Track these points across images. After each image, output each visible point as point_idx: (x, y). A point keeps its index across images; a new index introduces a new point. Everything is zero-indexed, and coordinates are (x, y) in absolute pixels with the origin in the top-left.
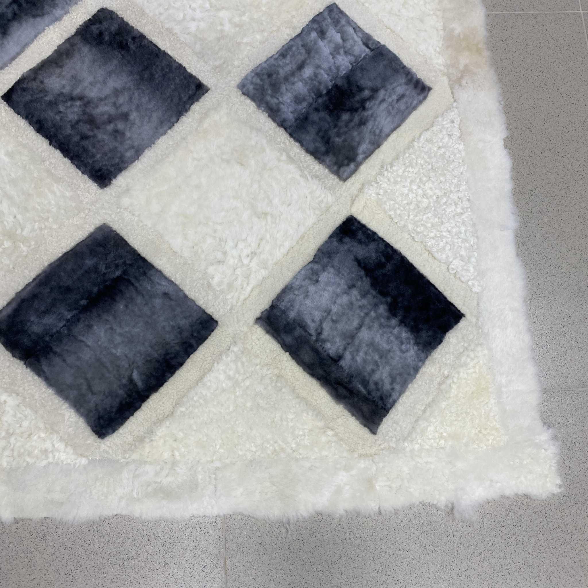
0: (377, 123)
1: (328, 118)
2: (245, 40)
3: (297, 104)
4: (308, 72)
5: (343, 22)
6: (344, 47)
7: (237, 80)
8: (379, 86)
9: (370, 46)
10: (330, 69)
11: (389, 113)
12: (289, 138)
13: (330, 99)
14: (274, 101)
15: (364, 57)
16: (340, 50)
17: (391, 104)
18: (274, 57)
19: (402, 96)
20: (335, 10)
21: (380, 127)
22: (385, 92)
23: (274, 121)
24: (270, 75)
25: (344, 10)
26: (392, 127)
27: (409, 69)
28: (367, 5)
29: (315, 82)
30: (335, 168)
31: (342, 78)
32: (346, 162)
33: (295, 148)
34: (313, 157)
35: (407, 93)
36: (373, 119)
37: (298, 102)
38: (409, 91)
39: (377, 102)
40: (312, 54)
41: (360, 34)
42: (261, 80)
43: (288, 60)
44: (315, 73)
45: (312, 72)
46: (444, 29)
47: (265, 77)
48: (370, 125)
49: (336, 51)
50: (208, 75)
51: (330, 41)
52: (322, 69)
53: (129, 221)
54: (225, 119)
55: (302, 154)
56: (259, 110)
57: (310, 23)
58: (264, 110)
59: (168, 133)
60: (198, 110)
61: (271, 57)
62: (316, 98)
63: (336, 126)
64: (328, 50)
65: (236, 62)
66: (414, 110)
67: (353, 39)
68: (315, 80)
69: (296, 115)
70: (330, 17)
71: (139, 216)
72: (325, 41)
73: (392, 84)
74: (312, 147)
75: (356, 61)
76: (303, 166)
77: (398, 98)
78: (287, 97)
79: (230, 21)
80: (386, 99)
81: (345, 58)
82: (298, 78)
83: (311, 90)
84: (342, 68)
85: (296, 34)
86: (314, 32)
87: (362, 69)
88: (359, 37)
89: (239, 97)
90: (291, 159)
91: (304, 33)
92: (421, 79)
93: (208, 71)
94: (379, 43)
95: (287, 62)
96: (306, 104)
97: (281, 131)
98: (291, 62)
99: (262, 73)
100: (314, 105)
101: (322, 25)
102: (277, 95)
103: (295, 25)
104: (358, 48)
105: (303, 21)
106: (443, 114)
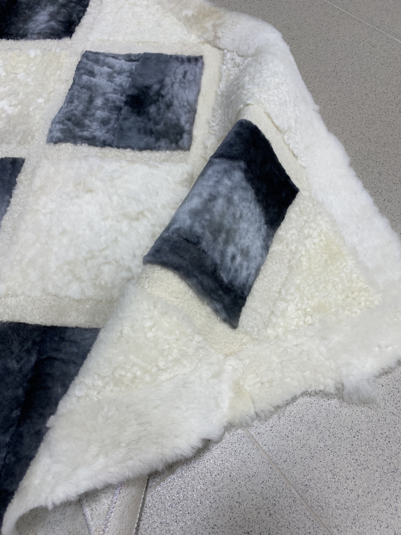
0: (180, 99)
1: (139, 119)
2: (31, 109)
3: (107, 125)
4: (99, 102)
5: (102, 58)
6: (115, 72)
7: (45, 138)
8: (162, 77)
9: (134, 59)
10: (115, 89)
11: (184, 88)
12: (118, 150)
13: (131, 106)
14: (86, 134)
15: (135, 68)
16: (113, 75)
17: (181, 82)
18: (64, 106)
19: (185, 73)
20: (90, 54)
21: (185, 99)
22: (170, 78)
23: (96, 146)
24: (69, 120)
25: (97, 51)
26: (195, 93)
27: (176, 55)
28: (111, 39)
29: (110, 104)
30: (174, 145)
31: (130, 88)
32: (178, 137)
33: (129, 153)
34: (149, 151)
35: (187, 68)
36: (175, 98)
37: (106, 124)
38: (187, 66)
39: (169, 87)
40: (93, 89)
41: (120, 58)
42: (64, 125)
43: (76, 102)
44: (105, 99)
45: (103, 100)
46: (180, 20)
47: (66, 122)
48: (176, 102)
49: (110, 77)
50: (17, 150)
51: (101, 74)
52: (109, 93)
53: (16, 304)
54: (52, 170)
55: (138, 154)
56: (77, 145)
57: (76, 72)
58: (82, 143)
59: (8, 210)
60: (24, 178)
61: (62, 108)
62: (119, 113)
63: (150, 120)
64: (104, 80)
65: (34, 128)
66: (202, 75)
67: (118, 63)
68: (109, 103)
69: (111, 132)
70: (90, 61)
71: (23, 293)
72: (97, 76)
73: (170, 71)
74: (142, 144)
75: (131, 74)
76: (145, 161)
77: (182, 76)
78: (95, 125)
79: (10, 106)
80: (175, 81)
81: (121, 77)
82: (94, 109)
83: (111, 110)
84: (124, 84)
85: (71, 85)
86: (84, 75)
87: (141, 75)
88: (121, 59)
89: (54, 148)
90: (132, 162)
91: (77, 80)
92: (190, 56)
93: (14, 148)
94: (139, 54)
95: (77, 104)
96: (114, 121)
97: (107, 149)
98: (80, 102)
99: (61, 120)
100: (121, 117)
101: (87, 69)
102: (86, 129)
103: (65, 80)
104: (127, 65)
105: (70, 75)
106: (223, 63)
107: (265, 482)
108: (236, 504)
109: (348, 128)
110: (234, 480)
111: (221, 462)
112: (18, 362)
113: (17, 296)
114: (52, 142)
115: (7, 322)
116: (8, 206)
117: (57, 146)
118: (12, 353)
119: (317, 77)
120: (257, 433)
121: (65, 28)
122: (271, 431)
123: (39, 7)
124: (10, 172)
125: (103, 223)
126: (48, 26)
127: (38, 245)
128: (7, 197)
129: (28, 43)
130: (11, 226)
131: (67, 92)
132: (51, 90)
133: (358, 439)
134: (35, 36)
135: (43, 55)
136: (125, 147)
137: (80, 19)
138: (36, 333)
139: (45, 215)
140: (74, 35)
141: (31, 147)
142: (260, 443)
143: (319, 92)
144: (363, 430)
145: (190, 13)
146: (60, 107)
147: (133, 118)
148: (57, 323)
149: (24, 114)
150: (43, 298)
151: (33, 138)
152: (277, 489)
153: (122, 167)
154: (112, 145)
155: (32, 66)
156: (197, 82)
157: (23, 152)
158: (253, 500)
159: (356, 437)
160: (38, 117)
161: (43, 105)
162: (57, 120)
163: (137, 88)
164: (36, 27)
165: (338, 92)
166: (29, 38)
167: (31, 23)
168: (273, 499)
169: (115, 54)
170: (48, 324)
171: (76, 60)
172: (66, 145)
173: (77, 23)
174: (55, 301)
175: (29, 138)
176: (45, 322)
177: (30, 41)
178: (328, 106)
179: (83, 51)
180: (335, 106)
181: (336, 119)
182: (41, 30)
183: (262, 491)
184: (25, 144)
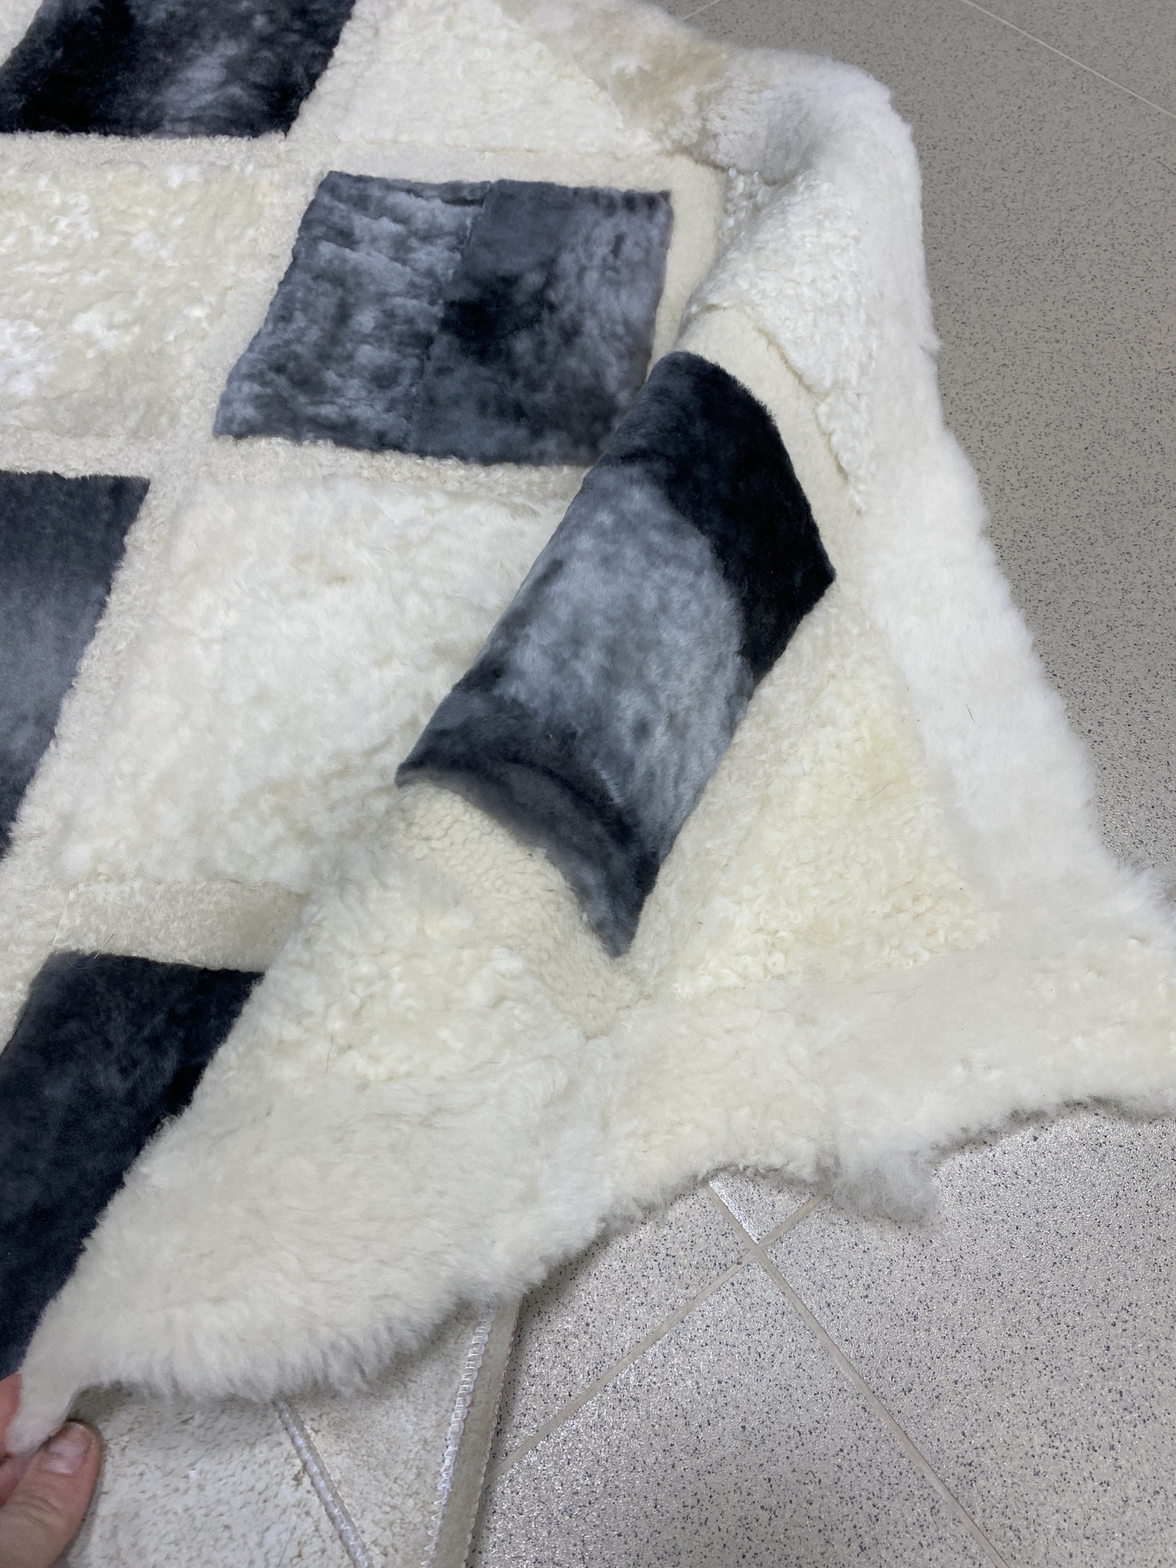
0: (604, 316)
1: (483, 372)
2: (171, 338)
3: (388, 387)
4: (366, 319)
5: (376, 192)
6: (415, 234)
7: (208, 422)
8: (551, 252)
9: (469, 198)
10: (413, 285)
11: (617, 285)
12: (420, 461)
13: (459, 333)
14: (328, 411)
15: (473, 224)
16: (409, 243)
17: (605, 266)
18: (265, 331)
19: (619, 240)
20: (342, 182)
21: (618, 317)
22: (574, 255)
23: (358, 447)
24: (280, 369)
25: (362, 172)
26: (646, 301)
27: (591, 189)
28: (404, 138)
29: (398, 328)
30: (583, 451)
31: (455, 282)
32: (598, 427)
33: (452, 471)
34: (511, 465)
35: (624, 228)
36: (588, 314)
37: (385, 383)
38: (622, 221)
39: (572, 279)
40: (351, 282)
41: (429, 193)
42: (264, 384)
43: (300, 320)
44: (384, 312)
45: (378, 314)
46: (603, 86)
47: (272, 375)
48: (590, 325)
49: (400, 249)
50: (126, 456)
51: (374, 240)
52: (396, 295)
53: (119, 903)
54: (229, 515)
55: (479, 473)
56: (301, 445)
57: (302, 233)
58: (317, 438)
59: (100, 629)
60: (147, 537)
61: (258, 336)
62: (423, 353)
63: (514, 375)
64: (382, 256)
65: (179, 392)
66: (667, 248)
67: (422, 209)
68: (395, 323)
69: (402, 409)
70: (340, 200)
71: (140, 871)
72: (362, 245)
73: (575, 233)
74: (490, 445)
75: (461, 241)
76: (500, 495)
77: (610, 248)
78: (354, 387)
79: (111, 327)
80: (588, 265)
81: (430, 248)
82: (351, 340)
83: (400, 345)
84: (439, 269)
85: (285, 268)
86: (325, 243)
87: (488, 245)
88: (433, 197)
89: (234, 450)
90: (459, 496)
91: (303, 255)
92: (633, 190)
93: (120, 450)
94: (484, 184)
95: (302, 325)
96: (409, 376)
97: (388, 458)
98: (312, 321)
99: (255, 371)
100: (430, 367)
101: (333, 223)
102: (327, 397)
103: (271, 254)
104: (447, 216)
105: (284, 240)
106: (726, 211)
107: (845, 1451)
108: (761, 1512)
109: (1096, 411)
110: (754, 1442)
111: (717, 1386)
112: (123, 1071)
113: (122, 879)
114: (229, 433)
115: (93, 954)
116: (99, 616)
117: (244, 445)
118: (108, 1045)
119: (1005, 258)
120: (823, 1304)
121: (269, 104)
122: (866, 1300)
123: (196, 43)
124: (106, 516)
125: (375, 674)
126: (221, 99)
127: (185, 733)
128: (99, 590)
129: (163, 147)
130: (108, 675)
131: (273, 289)
132: (229, 283)
133: (1125, 1330)
134: (184, 128)
135: (208, 182)
136: (442, 454)
137: (313, 78)
138: (177, 992)
139: (206, 644)
140: (295, 126)
141: (167, 448)
142: (833, 1333)
143: (1011, 303)
144: (1139, 1303)
145: (630, 63)
146: (253, 334)
147: (464, 370)
148: (239, 961)
149: (149, 351)
150: (198, 887)
151: (174, 419)
152: (882, 1473)
153: (432, 512)
154: (405, 446)
155: (174, 214)
156: (652, 267)
157: (143, 461)
158: (811, 1504)
159: (1120, 1326)
160: (189, 361)
161: (205, 325)
162: (244, 370)
163: (476, 282)
164: (187, 101)
165: (1067, 305)
166: (165, 131)
167: (173, 89)
168: (870, 1503)
169: (413, 181)
170: (212, 963)
171: (300, 197)
172: (270, 443)
173: (306, 91)
174: (232, 895)
175: (164, 421)
176: (204, 958)
177: (169, 142)
178: (1037, 345)
179: (321, 173)
180: (1057, 346)
181: (1060, 382)
182: (203, 108)
183: (839, 1479)
184: (151, 439)
